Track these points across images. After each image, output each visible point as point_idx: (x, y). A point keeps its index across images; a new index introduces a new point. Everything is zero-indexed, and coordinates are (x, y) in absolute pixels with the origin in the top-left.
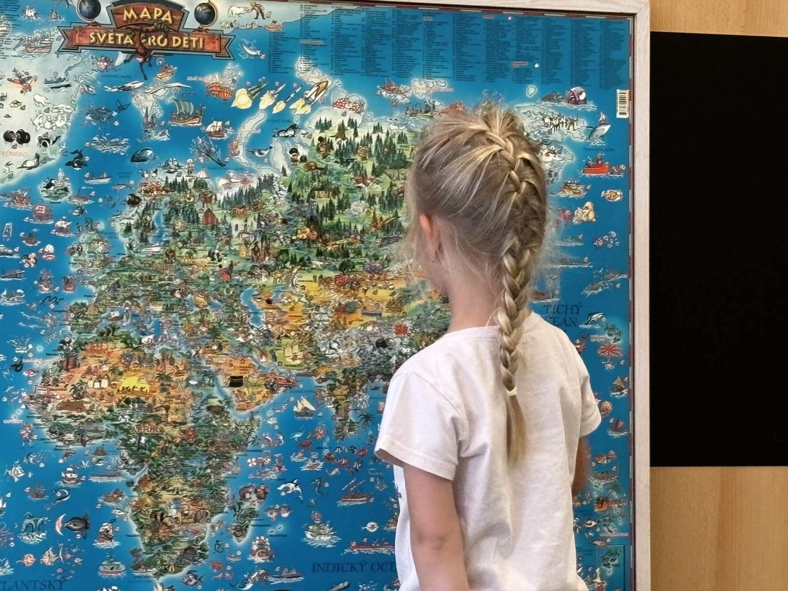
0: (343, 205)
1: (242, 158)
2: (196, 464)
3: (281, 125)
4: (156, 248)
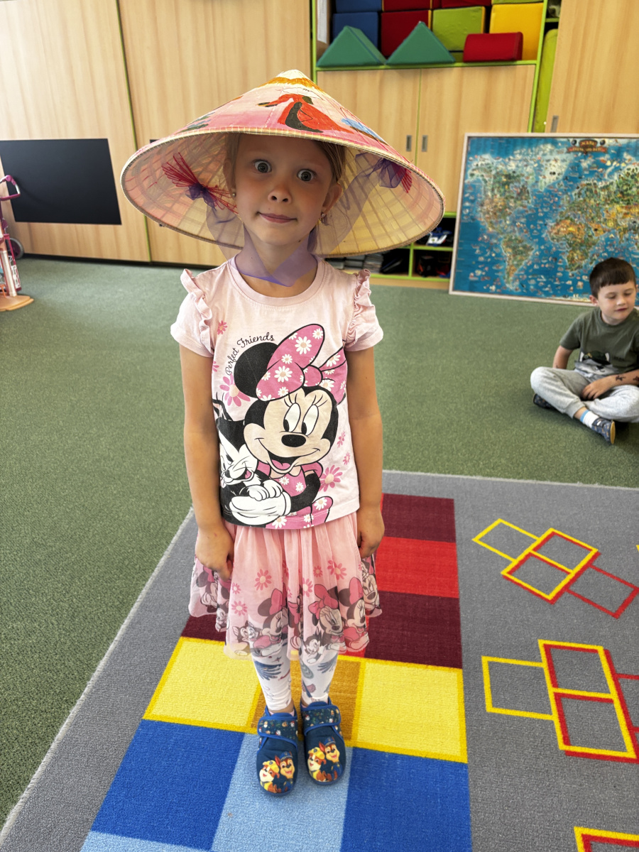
0: (630, 189)
2: (583, 248)
3: (617, 169)
4: (581, 199)
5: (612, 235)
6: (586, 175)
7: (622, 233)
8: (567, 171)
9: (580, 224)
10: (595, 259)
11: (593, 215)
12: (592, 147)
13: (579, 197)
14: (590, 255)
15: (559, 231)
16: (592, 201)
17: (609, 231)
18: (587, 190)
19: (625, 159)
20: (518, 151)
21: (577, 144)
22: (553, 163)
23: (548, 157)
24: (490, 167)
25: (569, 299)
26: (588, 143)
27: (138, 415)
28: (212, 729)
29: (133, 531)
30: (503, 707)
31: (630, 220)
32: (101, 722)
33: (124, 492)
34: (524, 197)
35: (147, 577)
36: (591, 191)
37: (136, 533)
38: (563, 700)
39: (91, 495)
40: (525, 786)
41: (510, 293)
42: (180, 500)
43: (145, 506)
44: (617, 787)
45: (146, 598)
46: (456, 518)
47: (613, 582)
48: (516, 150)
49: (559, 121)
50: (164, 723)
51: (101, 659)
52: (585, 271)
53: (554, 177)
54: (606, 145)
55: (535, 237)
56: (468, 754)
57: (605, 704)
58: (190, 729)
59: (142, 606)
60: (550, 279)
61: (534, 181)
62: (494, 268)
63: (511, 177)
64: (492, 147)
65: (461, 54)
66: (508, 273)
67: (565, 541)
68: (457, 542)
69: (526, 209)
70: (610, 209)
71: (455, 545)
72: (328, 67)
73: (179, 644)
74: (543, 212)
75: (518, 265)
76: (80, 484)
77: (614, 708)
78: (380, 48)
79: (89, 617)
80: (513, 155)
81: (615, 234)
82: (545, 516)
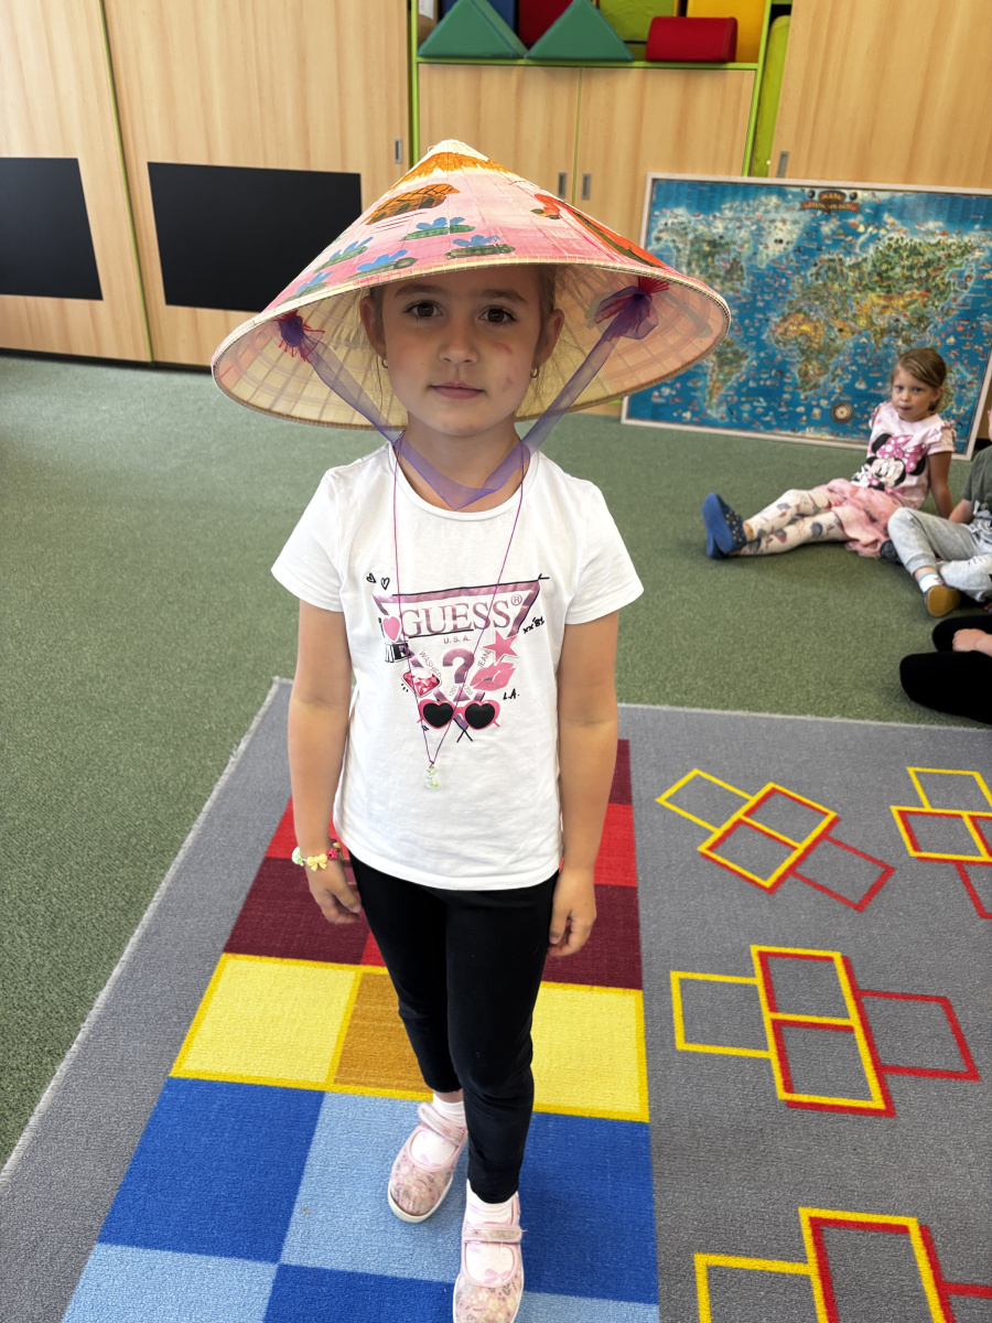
0: (892, 269)
1: (857, 250)
2: (822, 357)
3: (874, 238)
4: (821, 282)
5: (864, 340)
6: (827, 246)
7: (878, 336)
8: (800, 238)
9: (818, 320)
10: (838, 375)
11: (837, 307)
12: (838, 202)
13: (817, 279)
14: (831, 368)
15: (786, 330)
16: (836, 286)
17: (860, 333)
18: (829, 268)
19: (886, 224)
20: (728, 205)
21: (816, 198)
22: (779, 224)
23: (772, 215)
24: (685, 229)
25: (800, 434)
26: (831, 196)
27: (141, 611)
28: (275, 1087)
29: (142, 793)
30: (699, 1042)
31: (891, 317)
32: (105, 1083)
33: (125, 732)
34: (735, 276)
35: (167, 862)
36: (835, 271)
37: (146, 795)
38: (784, 1028)
39: (73, 737)
40: (730, 1152)
41: (713, 424)
42: (214, 744)
43: (158, 753)
44: (859, 1150)
45: (167, 895)
46: (632, 768)
47: (858, 859)
48: (725, 203)
49: (790, 158)
50: (204, 1081)
51: (101, 989)
52: (824, 392)
53: (781, 246)
54: (858, 201)
55: (752, 339)
56: (650, 1110)
57: (842, 1033)
58: (242, 1090)
59: (161, 908)
60: (772, 404)
61: (751, 252)
62: (690, 384)
63: (716, 245)
64: (689, 196)
65: (643, 47)
66: (711, 393)
67: (790, 800)
68: (634, 804)
69: (738, 295)
70: (862, 299)
71: (631, 809)
72: (436, 57)
73: (220, 964)
74: (763, 300)
75: (725, 381)
76: (54, 720)
77: (854, 1039)
78: (517, 30)
79: (79, 925)
80: (720, 210)
81: (868, 337)
82: (762, 765)
